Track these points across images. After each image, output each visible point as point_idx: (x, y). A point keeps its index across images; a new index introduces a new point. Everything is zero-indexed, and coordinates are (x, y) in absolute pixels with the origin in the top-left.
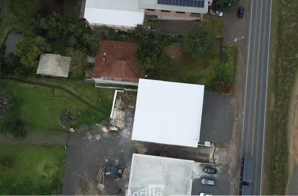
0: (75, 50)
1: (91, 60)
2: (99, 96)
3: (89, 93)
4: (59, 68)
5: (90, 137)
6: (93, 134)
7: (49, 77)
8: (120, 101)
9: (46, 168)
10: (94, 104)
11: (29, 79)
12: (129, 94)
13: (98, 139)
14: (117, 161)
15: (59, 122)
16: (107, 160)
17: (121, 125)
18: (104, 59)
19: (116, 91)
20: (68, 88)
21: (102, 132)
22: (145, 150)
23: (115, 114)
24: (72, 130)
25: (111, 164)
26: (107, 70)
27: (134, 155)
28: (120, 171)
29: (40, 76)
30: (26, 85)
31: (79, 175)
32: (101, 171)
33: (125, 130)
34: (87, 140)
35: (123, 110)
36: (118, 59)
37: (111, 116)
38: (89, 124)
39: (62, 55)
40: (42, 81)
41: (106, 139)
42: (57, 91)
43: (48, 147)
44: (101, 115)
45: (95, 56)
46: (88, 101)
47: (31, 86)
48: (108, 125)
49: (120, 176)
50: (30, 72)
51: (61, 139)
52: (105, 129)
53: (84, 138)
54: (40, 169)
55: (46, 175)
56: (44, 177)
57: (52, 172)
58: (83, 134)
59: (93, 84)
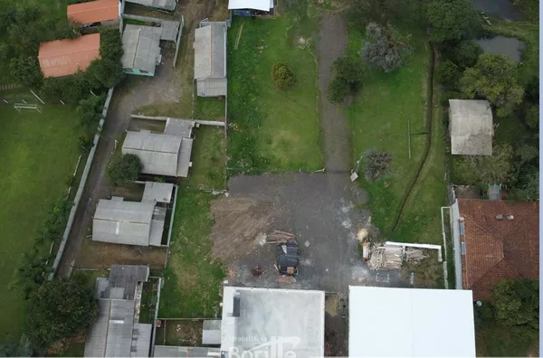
1: (494, 191)
2: (424, 216)
3: (428, 197)
4: (467, 137)
5: (345, 209)
6: (351, 215)
7: (446, 122)
8: (419, 256)
9: (285, 144)
10: (407, 209)
11: (437, 88)
12: (436, 273)
13: (344, 224)
14: (308, 262)
15: (367, 152)
16: (307, 244)
17: (375, 262)
18: (500, 217)
19: (439, 247)
20: (431, 157)
21: (356, 230)
22: (333, 314)
23: (394, 250)
24: (355, 176)
25: (301, 252)
26: (480, 225)
27: (322, 294)
28: (290, 270)
29: (446, 105)
30: (425, 86)
31: (277, 199)
32: (289, 236)
33: (365, 272)
34: (338, 206)
35: (404, 264)
36: (505, 243)
37: (388, 243)
38: (369, 205)
39: (494, 138)
40: (437, 112)
41: (345, 241)
42: (422, 139)
43: (320, 142)
44: (389, 224)
45: (504, 198)
46: (411, 200)
47: (425, 95)
48: (370, 239)
49: (283, 271)
50: (451, 87)
51: (336, 161)
52: (362, 234)
53: (342, 200)
54: (285, 133)
55: (273, 146)
56: (270, 142)
57: (279, 154)
58: (349, 196)
59: (447, 202)
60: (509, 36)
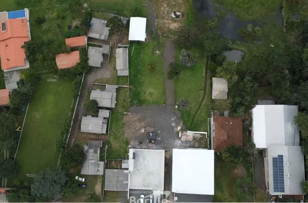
0: (230, 103)
1: (226, 113)
2: (202, 122)
3: (203, 115)
4: (218, 93)
5: (173, 119)
6: (175, 121)
7: (211, 86)
8: (199, 136)
9: (151, 94)
10: (195, 119)
11: (209, 72)
12: (205, 142)
13: (173, 124)
14: (159, 139)
15: (180, 100)
16: (159, 132)
17: (183, 138)
18: (227, 123)
19: (206, 133)
20: (205, 99)
21: (177, 127)
22: (168, 157)
23: (190, 134)
24: (177, 107)
25: (156, 135)
26: (221, 126)
27: (164, 151)
28: (153, 141)
29: (211, 79)
30: (204, 71)
31: (148, 115)
32: (152, 129)
33: (180, 142)
34: (171, 117)
35: (194, 139)
36: (228, 133)
37: (188, 132)
38: (182, 118)
39: (228, 93)
40: (208, 81)
41: (173, 130)
42: (202, 92)
43: (164, 93)
44: (189, 125)
45: (230, 116)
46: (197, 115)
47: (204, 75)
48: (182, 130)
49: (150, 142)
50: (214, 74)
51: (170, 100)
52: (179, 128)
53: (172, 115)
54: (150, 90)
55: (146, 95)
56: (145, 93)
57: (148, 98)
58: (175, 114)
59: (210, 117)
60: (238, 50)
